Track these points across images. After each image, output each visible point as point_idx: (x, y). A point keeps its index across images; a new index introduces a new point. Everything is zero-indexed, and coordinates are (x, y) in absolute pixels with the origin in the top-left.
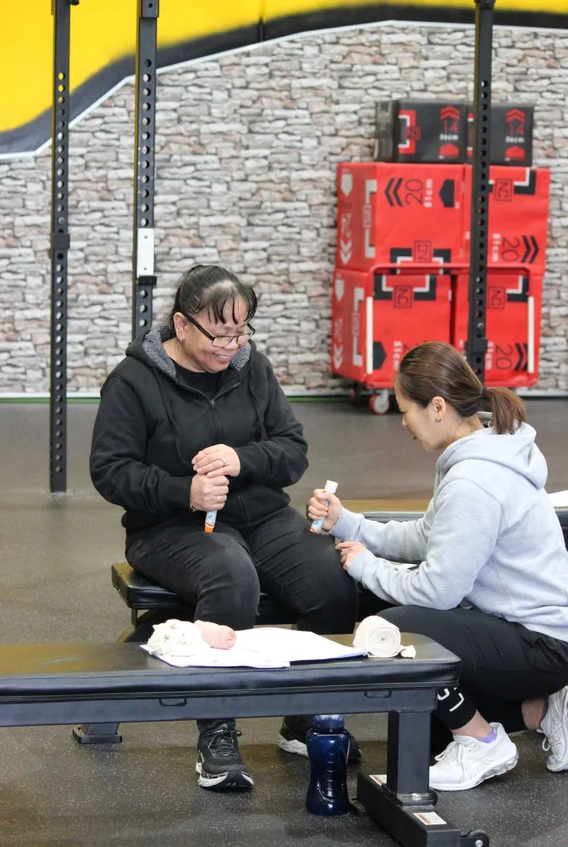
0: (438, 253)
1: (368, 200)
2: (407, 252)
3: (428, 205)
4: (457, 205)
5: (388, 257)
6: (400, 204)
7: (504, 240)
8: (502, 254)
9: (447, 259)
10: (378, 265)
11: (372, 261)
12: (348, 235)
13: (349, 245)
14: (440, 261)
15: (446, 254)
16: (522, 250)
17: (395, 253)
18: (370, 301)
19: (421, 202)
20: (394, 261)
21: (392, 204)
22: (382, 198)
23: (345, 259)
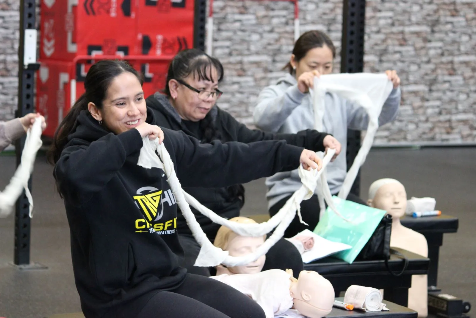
0: (120, 49)
1: (70, 10)
2: (98, 48)
3: (113, 14)
4: (133, 15)
5: (86, 51)
6: (94, 13)
7: (165, 41)
8: (164, 49)
9: (126, 53)
10: (79, 57)
11: (73, 55)
12: (51, 35)
13: (52, 42)
14: (121, 54)
15: (125, 50)
16: (177, 47)
17: (91, 48)
18: (73, 84)
19: (108, 12)
20: (90, 54)
21: (88, 13)
22: (81, 11)
23: (49, 53)
